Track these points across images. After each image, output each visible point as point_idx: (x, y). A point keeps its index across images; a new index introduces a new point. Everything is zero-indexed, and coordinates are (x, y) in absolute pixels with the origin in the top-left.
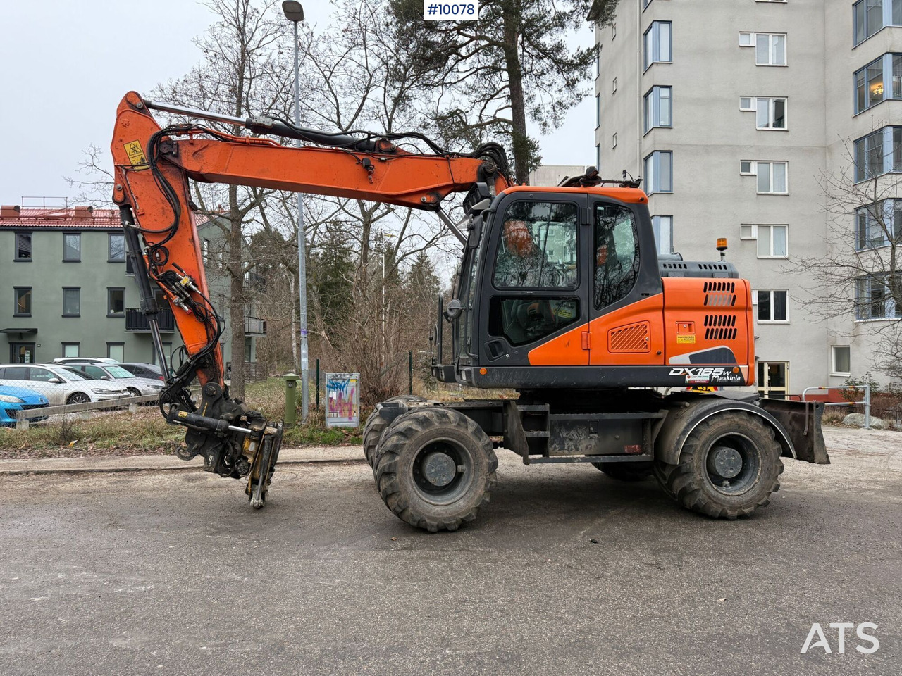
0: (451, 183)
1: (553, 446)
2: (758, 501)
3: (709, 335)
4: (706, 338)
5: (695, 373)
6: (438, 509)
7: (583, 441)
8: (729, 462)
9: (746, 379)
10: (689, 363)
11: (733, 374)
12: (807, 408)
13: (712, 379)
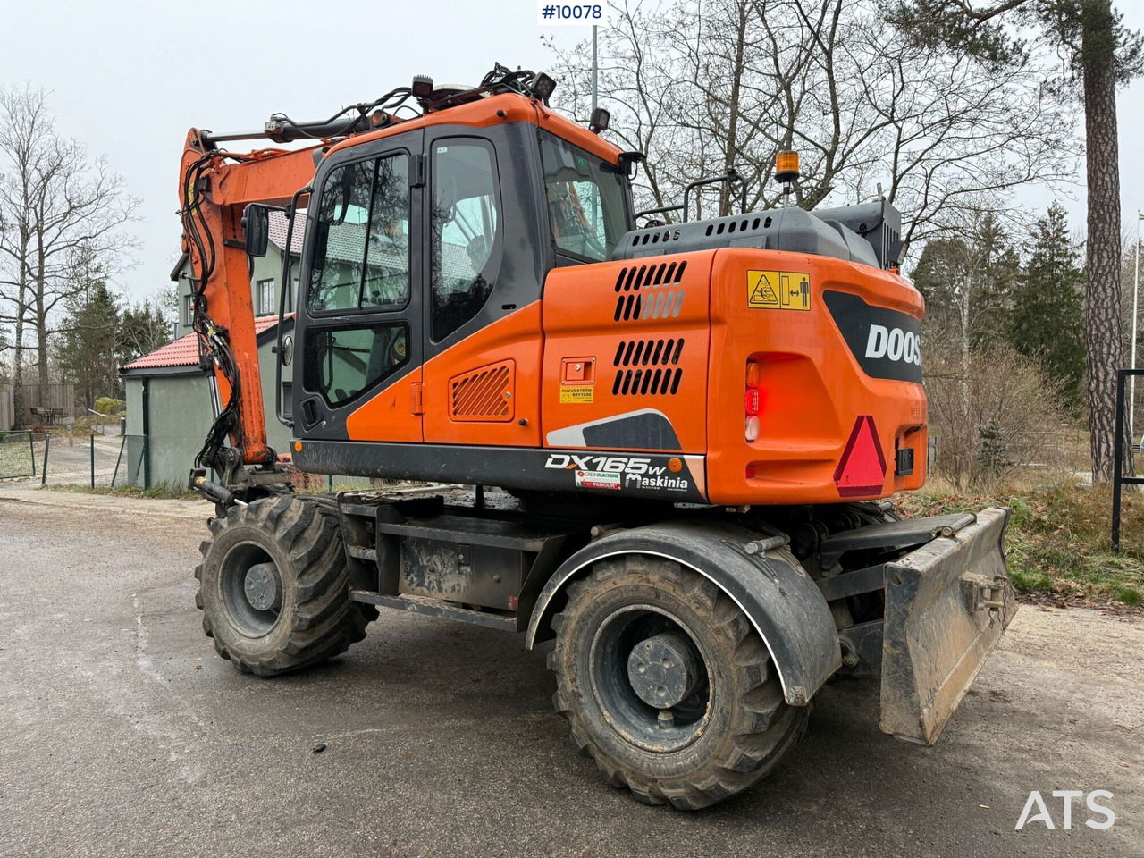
1: (409, 578)
2: (698, 780)
3: (622, 385)
4: (615, 391)
5: (592, 466)
6: (244, 641)
7: (449, 577)
8: (656, 671)
9: (700, 486)
10: (583, 444)
11: (669, 474)
13: (627, 484)
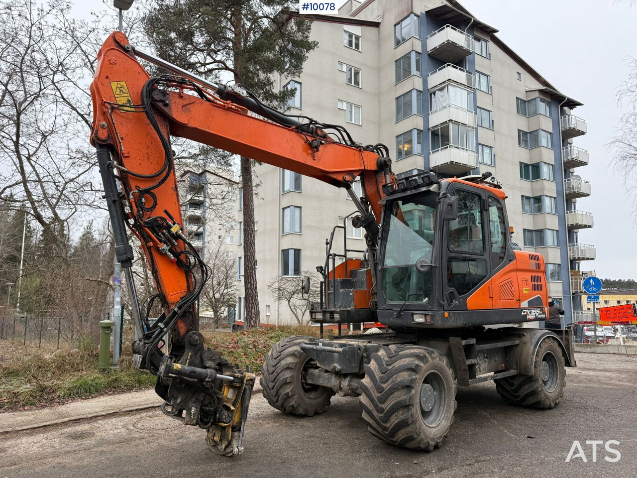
0: (363, 168)
3: (533, 288)
5: (530, 313)
7: (482, 365)
8: (545, 370)
10: (527, 306)
11: (543, 313)
12: (564, 333)
13: (536, 317)
